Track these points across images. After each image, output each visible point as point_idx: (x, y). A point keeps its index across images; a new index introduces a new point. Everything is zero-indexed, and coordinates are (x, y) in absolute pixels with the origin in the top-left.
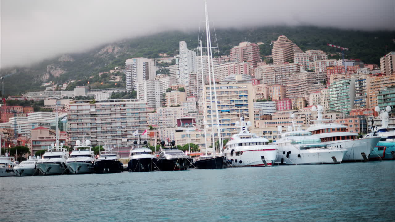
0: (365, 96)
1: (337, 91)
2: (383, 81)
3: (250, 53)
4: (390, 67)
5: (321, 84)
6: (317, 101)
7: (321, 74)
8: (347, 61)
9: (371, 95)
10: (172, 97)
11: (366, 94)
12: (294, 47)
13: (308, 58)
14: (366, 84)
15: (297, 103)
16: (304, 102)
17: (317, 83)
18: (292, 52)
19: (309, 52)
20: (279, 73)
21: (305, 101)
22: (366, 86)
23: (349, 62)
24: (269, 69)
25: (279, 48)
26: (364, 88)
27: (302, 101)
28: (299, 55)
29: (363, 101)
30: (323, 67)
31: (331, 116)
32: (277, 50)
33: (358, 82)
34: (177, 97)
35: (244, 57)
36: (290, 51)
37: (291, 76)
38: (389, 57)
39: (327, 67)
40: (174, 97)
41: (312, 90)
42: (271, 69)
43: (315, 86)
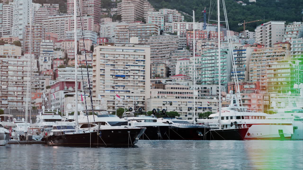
0: (244, 68)
1: (212, 60)
2: (265, 53)
3: (90, 5)
4: (268, 37)
5: (186, 50)
6: (184, 70)
7: (181, 38)
8: (209, 26)
9: (251, 68)
10: (5, 52)
11: (245, 67)
12: (145, 3)
13: (163, 18)
14: (245, 55)
15: (158, 70)
16: (166, 68)
17: (182, 49)
18: (143, 9)
19: (165, 11)
20: (134, 33)
21: (168, 68)
22: (245, 57)
23: (211, 27)
24: (122, 27)
25: (129, 3)
26: (243, 59)
27: (164, 68)
28: (153, 14)
29: (242, 73)
30: (182, 30)
31: (211, 88)
32: (127, 6)
33: (236, 52)
34: (11, 52)
35: (83, 9)
36: (141, 8)
37: (151, 38)
38: (268, 26)
39: (187, 30)
40: (9, 52)
41: (176, 56)
42: (124, 27)
43: (180, 52)
